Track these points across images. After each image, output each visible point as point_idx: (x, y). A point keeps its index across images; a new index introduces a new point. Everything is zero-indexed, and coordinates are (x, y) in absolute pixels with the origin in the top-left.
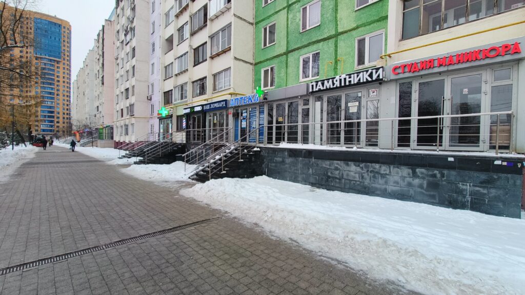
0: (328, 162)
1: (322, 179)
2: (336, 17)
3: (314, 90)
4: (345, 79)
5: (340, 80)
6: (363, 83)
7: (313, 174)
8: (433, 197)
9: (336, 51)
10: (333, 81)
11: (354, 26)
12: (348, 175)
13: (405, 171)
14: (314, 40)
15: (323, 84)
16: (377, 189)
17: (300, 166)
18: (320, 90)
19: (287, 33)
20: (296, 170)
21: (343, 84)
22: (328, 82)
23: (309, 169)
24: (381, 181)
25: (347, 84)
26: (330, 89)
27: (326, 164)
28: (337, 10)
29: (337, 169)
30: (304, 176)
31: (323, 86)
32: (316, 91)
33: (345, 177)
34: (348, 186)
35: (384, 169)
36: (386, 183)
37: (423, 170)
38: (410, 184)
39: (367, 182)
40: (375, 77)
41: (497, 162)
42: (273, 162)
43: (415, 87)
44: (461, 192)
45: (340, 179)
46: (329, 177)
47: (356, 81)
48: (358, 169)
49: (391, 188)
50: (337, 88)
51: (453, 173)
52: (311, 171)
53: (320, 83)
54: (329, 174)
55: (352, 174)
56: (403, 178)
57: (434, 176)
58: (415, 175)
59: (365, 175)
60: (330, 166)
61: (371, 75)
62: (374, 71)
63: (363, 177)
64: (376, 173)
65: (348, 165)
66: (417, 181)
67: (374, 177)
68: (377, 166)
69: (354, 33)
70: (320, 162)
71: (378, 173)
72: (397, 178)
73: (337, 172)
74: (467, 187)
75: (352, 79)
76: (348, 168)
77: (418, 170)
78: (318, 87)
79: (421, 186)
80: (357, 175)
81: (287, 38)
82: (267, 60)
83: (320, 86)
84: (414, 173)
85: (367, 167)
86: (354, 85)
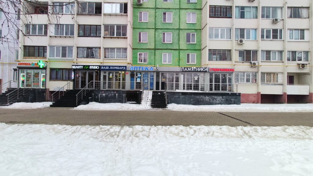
0: (199, 96)
1: (196, 102)
2: (179, 43)
3: (184, 70)
4: (196, 69)
5: (194, 69)
6: (202, 71)
7: (193, 101)
8: (227, 103)
9: (179, 55)
10: (191, 69)
11: (186, 48)
12: (205, 100)
13: (221, 97)
14: (169, 48)
15: (187, 69)
16: (214, 103)
17: (187, 98)
18: (186, 71)
19: (155, 40)
20: (186, 100)
21: (195, 70)
22: (189, 69)
23: (191, 99)
24: (215, 100)
25: (196, 70)
26: (190, 71)
27: (198, 97)
28: (179, 40)
29: (202, 98)
30: (189, 102)
31: (187, 70)
32: (184, 71)
33: (204, 100)
34: (205, 103)
35: (216, 97)
36: (216, 101)
37: (225, 97)
38: (222, 101)
39: (211, 101)
40: (205, 70)
41: (237, 94)
42: (174, 98)
43: (214, 75)
44: (232, 101)
45: (203, 101)
46: (199, 101)
47: (199, 70)
48: (209, 98)
49: (217, 102)
50: (193, 71)
51: (230, 97)
52: (192, 100)
53: (186, 68)
54: (199, 100)
55: (207, 99)
56: (220, 99)
57: (227, 98)
58: (223, 98)
59: (211, 99)
60: (199, 97)
61: (204, 69)
62: (205, 68)
63: (210, 100)
64: (214, 99)
65: (205, 97)
66: (223, 100)
67: (213, 100)
68: (214, 96)
69: (186, 51)
70: (195, 96)
71: (214, 98)
72: (219, 99)
73: (202, 99)
74: (233, 100)
75: (198, 69)
76: (205, 98)
77: (224, 97)
78: (185, 70)
79: (224, 101)
80: (208, 100)
81: (155, 43)
82: (142, 49)
83: (186, 69)
84: (223, 97)
85: (211, 97)
86: (199, 71)
